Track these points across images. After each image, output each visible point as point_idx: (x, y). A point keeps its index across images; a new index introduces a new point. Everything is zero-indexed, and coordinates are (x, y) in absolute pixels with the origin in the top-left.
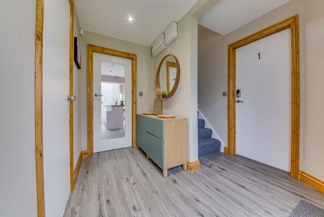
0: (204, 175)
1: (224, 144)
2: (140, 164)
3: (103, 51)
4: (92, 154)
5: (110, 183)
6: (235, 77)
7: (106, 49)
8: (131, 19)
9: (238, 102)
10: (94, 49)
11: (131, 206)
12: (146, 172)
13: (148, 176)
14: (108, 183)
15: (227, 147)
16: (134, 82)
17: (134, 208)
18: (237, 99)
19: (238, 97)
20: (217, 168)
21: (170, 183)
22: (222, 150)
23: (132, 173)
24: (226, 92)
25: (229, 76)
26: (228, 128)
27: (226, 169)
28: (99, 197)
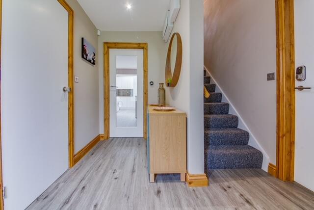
0: (206, 198)
1: (269, 159)
2: (137, 158)
3: (116, 46)
4: (108, 137)
5: (99, 169)
6: (292, 44)
7: (118, 43)
8: (129, 7)
9: (301, 88)
10: (109, 45)
11: (94, 203)
12: (136, 168)
13: (135, 174)
14: (97, 170)
15: (274, 164)
16: (145, 71)
17: (95, 206)
18: (297, 84)
19: (300, 80)
20: (237, 195)
21: (152, 191)
22: (265, 168)
23: (123, 165)
24: (273, 74)
25: (278, 46)
26: (278, 133)
27: (254, 203)
28: (81, 181)
